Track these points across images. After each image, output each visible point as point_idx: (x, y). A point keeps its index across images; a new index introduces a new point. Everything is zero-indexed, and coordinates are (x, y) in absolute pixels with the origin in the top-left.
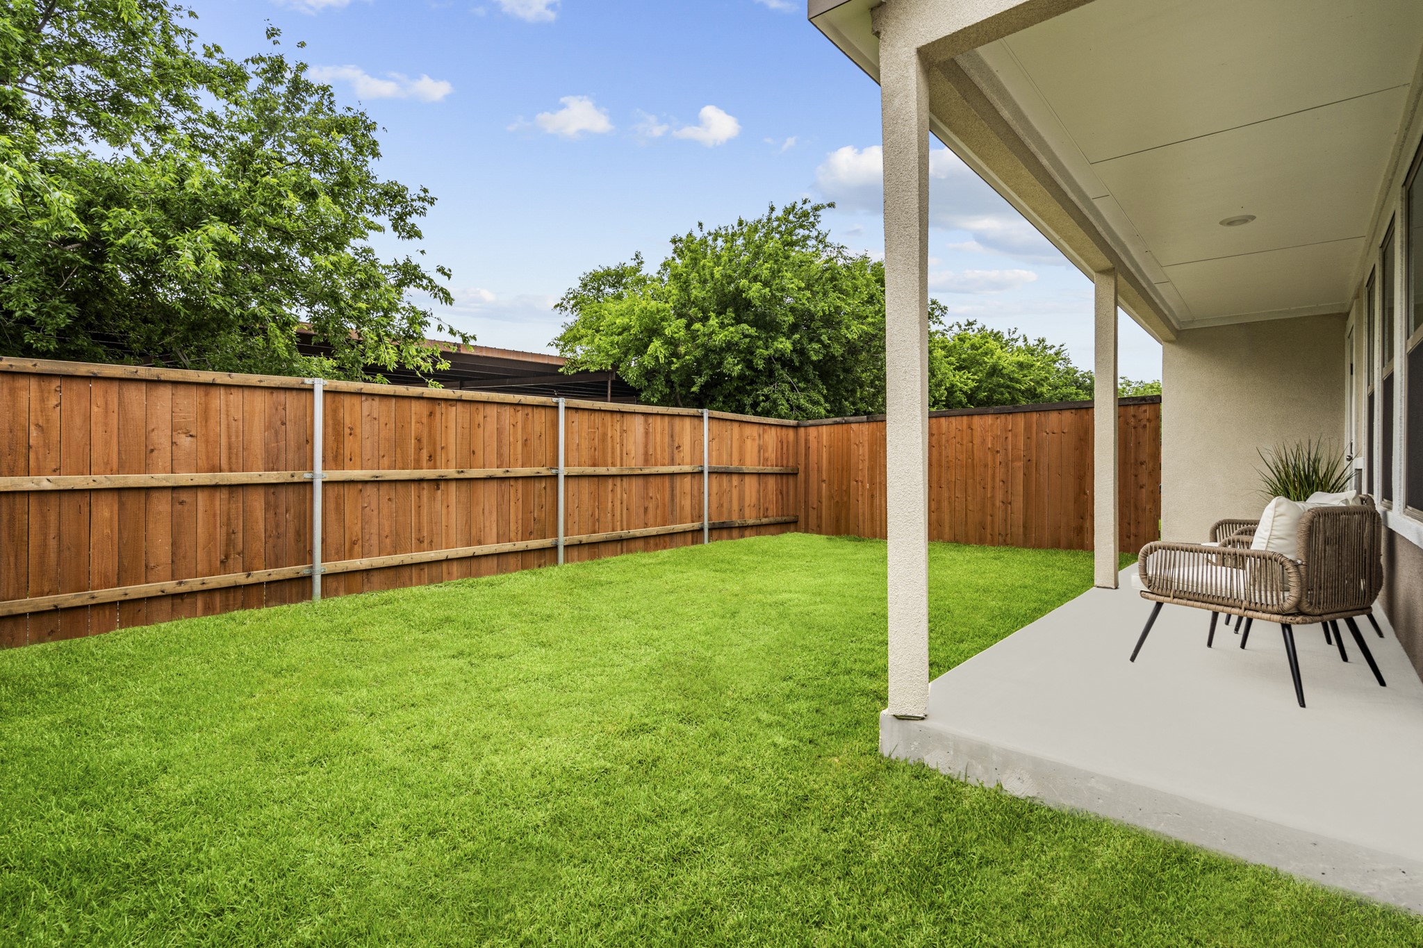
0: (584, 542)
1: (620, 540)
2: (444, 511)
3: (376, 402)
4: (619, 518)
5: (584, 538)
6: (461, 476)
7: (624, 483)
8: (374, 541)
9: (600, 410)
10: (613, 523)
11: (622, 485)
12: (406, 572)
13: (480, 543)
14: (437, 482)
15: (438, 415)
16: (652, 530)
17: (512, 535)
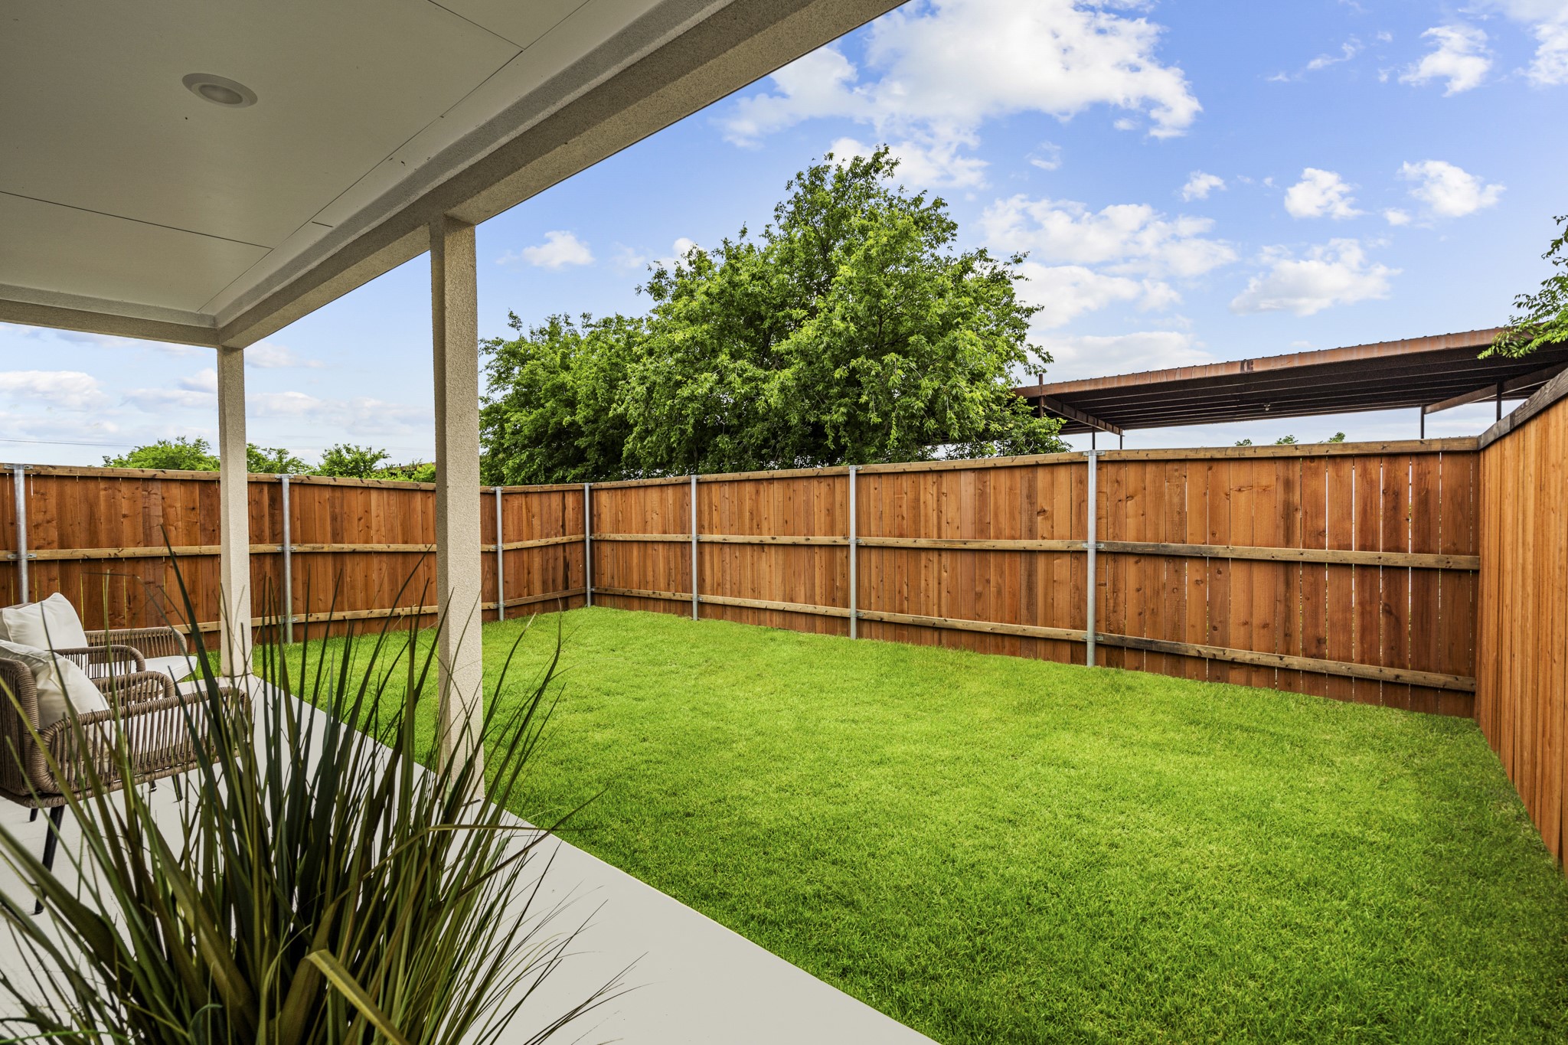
0: (886, 620)
1: (935, 628)
2: (768, 569)
3: (727, 487)
4: (936, 601)
5: (886, 615)
6: (774, 542)
7: (944, 560)
8: (728, 586)
9: (904, 473)
10: (927, 605)
11: (940, 562)
12: (745, 612)
13: (792, 601)
14: (762, 545)
15: (762, 493)
16: (986, 626)
17: (817, 598)
